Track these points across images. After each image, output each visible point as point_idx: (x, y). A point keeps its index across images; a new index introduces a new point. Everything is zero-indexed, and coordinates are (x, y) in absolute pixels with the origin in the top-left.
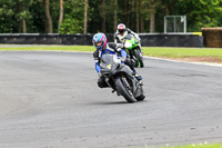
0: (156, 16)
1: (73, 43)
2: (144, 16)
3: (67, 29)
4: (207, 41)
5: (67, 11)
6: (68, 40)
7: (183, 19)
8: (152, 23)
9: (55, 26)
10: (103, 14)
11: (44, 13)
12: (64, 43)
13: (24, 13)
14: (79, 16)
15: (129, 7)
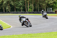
0: (46, 8)
1: (31, 13)
2: (44, 8)
3: (29, 11)
4: (56, 12)
5: (29, 7)
6: (30, 13)
7: (51, 9)
8: (45, 9)
9: (27, 10)
10: (36, 8)
11: (25, 8)
12: (29, 13)
13: (21, 8)
14: (32, 8)
15: (41, 7)
